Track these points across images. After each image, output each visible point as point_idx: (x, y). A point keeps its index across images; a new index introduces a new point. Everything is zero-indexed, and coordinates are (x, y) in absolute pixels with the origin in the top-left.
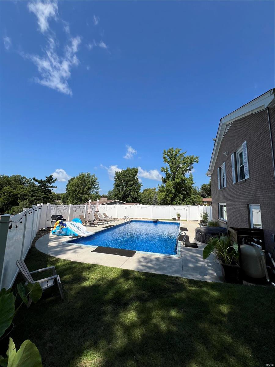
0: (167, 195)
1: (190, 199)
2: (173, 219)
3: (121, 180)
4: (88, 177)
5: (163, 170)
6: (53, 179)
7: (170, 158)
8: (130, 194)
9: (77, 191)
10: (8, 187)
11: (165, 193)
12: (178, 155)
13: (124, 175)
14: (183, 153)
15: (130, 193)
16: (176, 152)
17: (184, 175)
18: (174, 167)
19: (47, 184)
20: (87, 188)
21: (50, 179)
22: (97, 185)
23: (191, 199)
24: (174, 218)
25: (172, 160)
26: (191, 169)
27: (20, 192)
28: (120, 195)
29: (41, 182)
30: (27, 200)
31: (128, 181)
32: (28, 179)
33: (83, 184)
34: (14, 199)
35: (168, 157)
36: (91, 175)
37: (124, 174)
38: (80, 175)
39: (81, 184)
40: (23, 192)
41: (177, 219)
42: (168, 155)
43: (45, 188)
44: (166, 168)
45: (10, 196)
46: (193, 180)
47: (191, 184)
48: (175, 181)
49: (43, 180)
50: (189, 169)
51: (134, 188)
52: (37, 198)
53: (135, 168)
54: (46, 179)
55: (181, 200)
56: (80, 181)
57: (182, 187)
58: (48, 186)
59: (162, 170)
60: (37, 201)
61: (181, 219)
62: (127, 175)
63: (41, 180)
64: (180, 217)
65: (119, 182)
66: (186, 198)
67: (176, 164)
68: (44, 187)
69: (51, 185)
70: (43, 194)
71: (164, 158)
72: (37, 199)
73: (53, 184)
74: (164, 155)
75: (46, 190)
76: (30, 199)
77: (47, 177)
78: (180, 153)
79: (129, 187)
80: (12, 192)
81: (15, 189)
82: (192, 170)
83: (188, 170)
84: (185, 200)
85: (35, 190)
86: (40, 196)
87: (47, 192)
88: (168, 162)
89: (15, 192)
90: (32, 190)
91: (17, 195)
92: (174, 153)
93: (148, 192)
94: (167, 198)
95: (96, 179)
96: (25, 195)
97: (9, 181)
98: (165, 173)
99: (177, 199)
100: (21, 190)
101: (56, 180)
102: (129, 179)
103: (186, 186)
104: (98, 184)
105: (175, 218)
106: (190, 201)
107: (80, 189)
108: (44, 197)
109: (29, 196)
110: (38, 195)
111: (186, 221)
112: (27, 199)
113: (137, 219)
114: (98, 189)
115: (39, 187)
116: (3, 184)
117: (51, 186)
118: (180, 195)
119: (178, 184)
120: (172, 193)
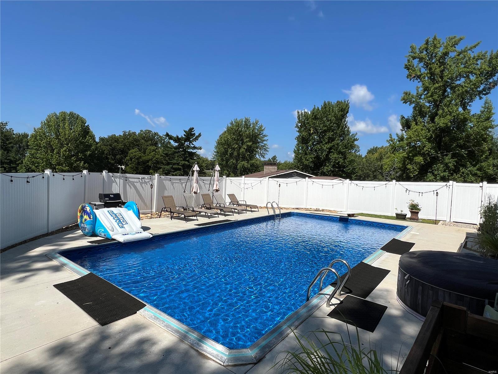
0: (408, 158)
1: (478, 169)
2: (397, 214)
3: (310, 130)
4: (247, 126)
5: (407, 99)
6: (194, 134)
7: (427, 67)
8: (327, 158)
9: (229, 154)
10: (136, 149)
11: (405, 154)
12: (452, 55)
13: (316, 118)
14: (469, 48)
15: (327, 155)
16: (446, 47)
17: (465, 108)
18: (436, 88)
19: (186, 143)
20: (244, 149)
21: (190, 135)
22: (264, 141)
23: (480, 169)
24: (399, 212)
25: (430, 69)
26: (490, 89)
27: (150, 157)
28: (308, 160)
29: (177, 140)
30: (161, 170)
31: (325, 132)
32: (162, 136)
33: (238, 140)
34: (144, 168)
35: (422, 64)
36: (251, 122)
37: (315, 116)
38: (232, 124)
39: (235, 140)
40: (155, 157)
41: (409, 215)
42: (421, 60)
43: (184, 151)
44: (415, 94)
45: (138, 163)
46: (494, 117)
47: (486, 128)
48: (434, 123)
49: (180, 137)
50: (484, 90)
51: (338, 144)
52: (174, 166)
53: (343, 101)
54: (184, 135)
55: (450, 171)
56: (232, 134)
57: (455, 139)
58: (188, 147)
59: (404, 99)
60: (174, 172)
61: (421, 216)
62: (321, 119)
63: (177, 137)
64: (418, 213)
65: (304, 134)
66: (465, 166)
67: (442, 80)
68: (183, 148)
69: (193, 144)
70: (181, 161)
71: (407, 68)
72: (174, 169)
73: (196, 144)
74: (409, 61)
75: (185, 154)
76: (164, 168)
77: (185, 131)
78: (459, 48)
79: (326, 143)
80: (140, 157)
81: (144, 153)
82: (492, 91)
83: (480, 92)
84: (462, 170)
85: (170, 153)
86: (178, 164)
87: (187, 157)
88: (419, 77)
89: (144, 158)
90: (166, 154)
91: (148, 161)
92: (440, 51)
93: (376, 155)
94: (409, 166)
95: (261, 129)
96: (157, 162)
97: (136, 140)
98: (413, 105)
99: (438, 169)
100: (152, 154)
101: (200, 135)
102: (326, 126)
103: (468, 136)
104: (265, 138)
105: (404, 213)
106: (475, 175)
107: (234, 149)
108: (183, 165)
109: (163, 164)
110: (175, 161)
111: (436, 222)
112: (161, 168)
113: (307, 209)
114: (265, 150)
115: (176, 148)
116: (130, 146)
117: (193, 146)
118: (447, 159)
119: (445, 131)
120: (424, 153)
